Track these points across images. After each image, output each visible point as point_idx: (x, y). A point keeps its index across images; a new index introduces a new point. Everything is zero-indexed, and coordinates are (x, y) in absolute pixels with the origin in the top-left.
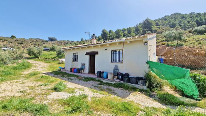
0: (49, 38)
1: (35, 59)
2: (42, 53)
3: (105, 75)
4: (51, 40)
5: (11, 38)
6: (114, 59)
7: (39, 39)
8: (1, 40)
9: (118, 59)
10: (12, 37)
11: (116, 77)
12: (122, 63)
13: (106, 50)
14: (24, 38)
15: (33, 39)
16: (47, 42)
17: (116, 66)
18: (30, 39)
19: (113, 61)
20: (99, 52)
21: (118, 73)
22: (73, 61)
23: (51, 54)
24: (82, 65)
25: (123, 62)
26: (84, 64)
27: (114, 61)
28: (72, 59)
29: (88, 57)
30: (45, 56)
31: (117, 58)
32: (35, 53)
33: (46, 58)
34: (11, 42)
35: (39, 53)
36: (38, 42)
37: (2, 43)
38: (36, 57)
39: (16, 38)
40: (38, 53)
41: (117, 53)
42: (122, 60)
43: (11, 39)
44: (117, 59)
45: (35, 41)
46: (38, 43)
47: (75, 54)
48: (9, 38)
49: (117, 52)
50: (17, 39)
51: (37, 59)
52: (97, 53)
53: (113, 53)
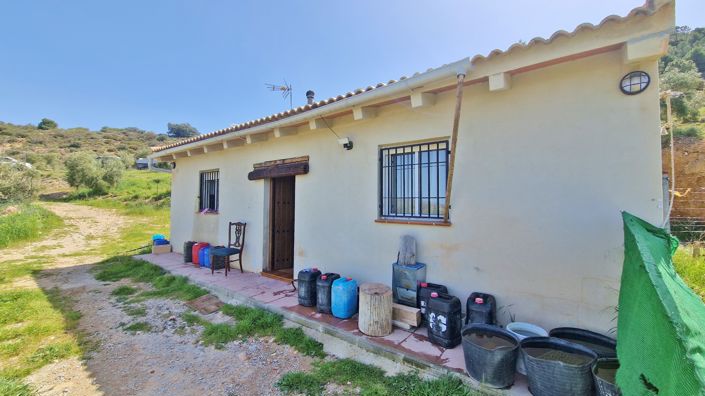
0: (169, 125)
1: (91, 200)
2: (119, 175)
3: (339, 294)
4: (178, 132)
5: (40, 127)
6: (393, 198)
7: (135, 130)
8: (6, 134)
9: (420, 198)
10: (45, 125)
11: (411, 316)
12: (446, 222)
13: (349, 146)
14: (85, 127)
15: (114, 130)
16: (162, 139)
17: (408, 241)
18: (104, 130)
19: (389, 209)
20: (311, 162)
21: (419, 288)
22: (201, 208)
23: (158, 182)
24: (234, 228)
25: (452, 219)
26: (241, 227)
27: (393, 208)
28: (198, 200)
29: (261, 190)
30: (134, 188)
31: (416, 194)
32: (93, 179)
33: (134, 195)
34: (41, 143)
35: (109, 178)
36: (131, 140)
37: (9, 145)
38: (97, 192)
39: (59, 127)
40: (105, 178)
41: (416, 161)
42: (449, 207)
43: (41, 133)
44: (417, 201)
45: (122, 136)
46: (134, 144)
47: (208, 178)
48: (33, 128)
49: (416, 155)
50: (62, 133)
51: (100, 198)
52: (303, 168)
53: (391, 161)
